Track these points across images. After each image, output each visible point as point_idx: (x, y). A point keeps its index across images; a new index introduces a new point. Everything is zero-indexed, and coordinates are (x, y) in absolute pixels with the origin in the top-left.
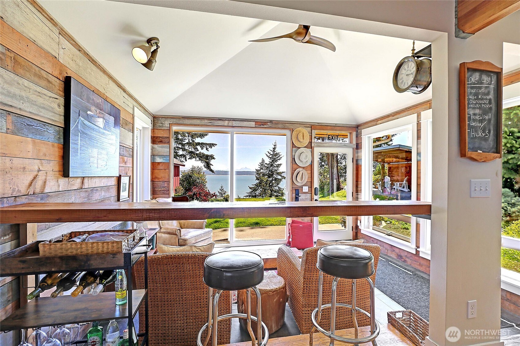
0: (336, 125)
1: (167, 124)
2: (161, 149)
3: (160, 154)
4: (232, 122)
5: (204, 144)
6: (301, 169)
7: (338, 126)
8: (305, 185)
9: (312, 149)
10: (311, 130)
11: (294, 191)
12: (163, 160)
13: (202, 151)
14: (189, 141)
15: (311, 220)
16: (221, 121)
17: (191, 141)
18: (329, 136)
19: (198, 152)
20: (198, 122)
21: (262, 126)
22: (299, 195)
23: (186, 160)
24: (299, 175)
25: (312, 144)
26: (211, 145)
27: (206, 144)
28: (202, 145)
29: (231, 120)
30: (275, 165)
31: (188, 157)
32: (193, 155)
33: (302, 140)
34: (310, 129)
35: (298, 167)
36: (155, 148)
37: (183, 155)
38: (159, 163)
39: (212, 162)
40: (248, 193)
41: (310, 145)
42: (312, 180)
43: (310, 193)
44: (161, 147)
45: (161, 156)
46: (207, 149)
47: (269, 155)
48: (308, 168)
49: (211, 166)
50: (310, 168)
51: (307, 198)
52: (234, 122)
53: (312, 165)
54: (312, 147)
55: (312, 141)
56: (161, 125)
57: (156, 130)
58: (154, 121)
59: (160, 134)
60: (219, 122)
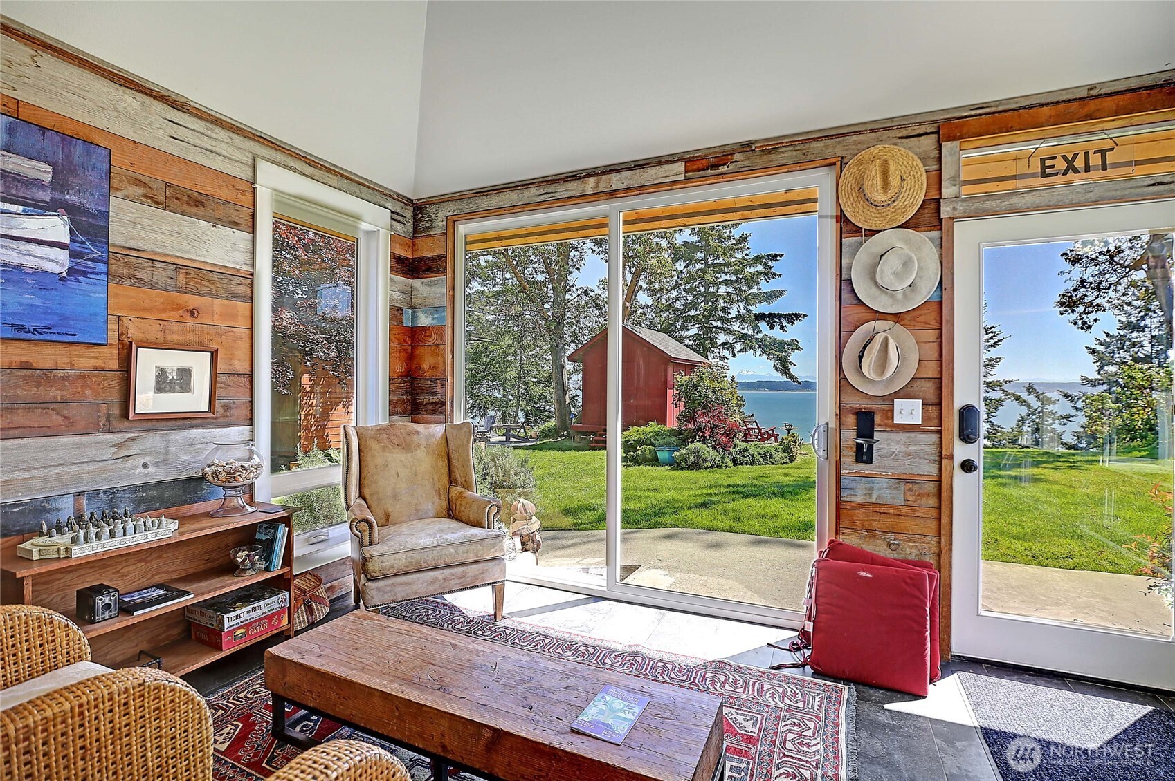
0: (1094, 92)
1: (441, 219)
2: (428, 288)
3: (428, 302)
4: (608, 176)
5: (775, 315)
6: (881, 325)
7: (1103, 91)
8: (905, 393)
9: (941, 229)
10: (935, 145)
11: (851, 420)
12: (434, 319)
13: (770, 333)
14: (739, 312)
15: (939, 555)
16: (575, 183)
17: (743, 311)
18: (1048, 163)
19: (760, 336)
20: (512, 198)
21: (710, 172)
22: (872, 437)
23: (734, 355)
24: (871, 349)
25: (942, 209)
26: (792, 318)
27: (780, 316)
28: (771, 318)
29: (603, 173)
31: (738, 347)
32: (748, 342)
33: (879, 196)
34: (929, 143)
35: (870, 316)
36: (416, 289)
37: (726, 343)
38: (425, 329)
39: (794, 357)
41: (928, 216)
42: (941, 372)
43: (932, 432)
44: (430, 285)
45: (427, 309)
46: (782, 327)
48: (922, 319)
49: (790, 367)
50: (931, 316)
51: (916, 451)
52: (614, 177)
53: (941, 303)
54: (941, 221)
55: (940, 194)
56: (428, 224)
57: (418, 241)
58: (415, 215)
59: (428, 250)
60: (569, 186)
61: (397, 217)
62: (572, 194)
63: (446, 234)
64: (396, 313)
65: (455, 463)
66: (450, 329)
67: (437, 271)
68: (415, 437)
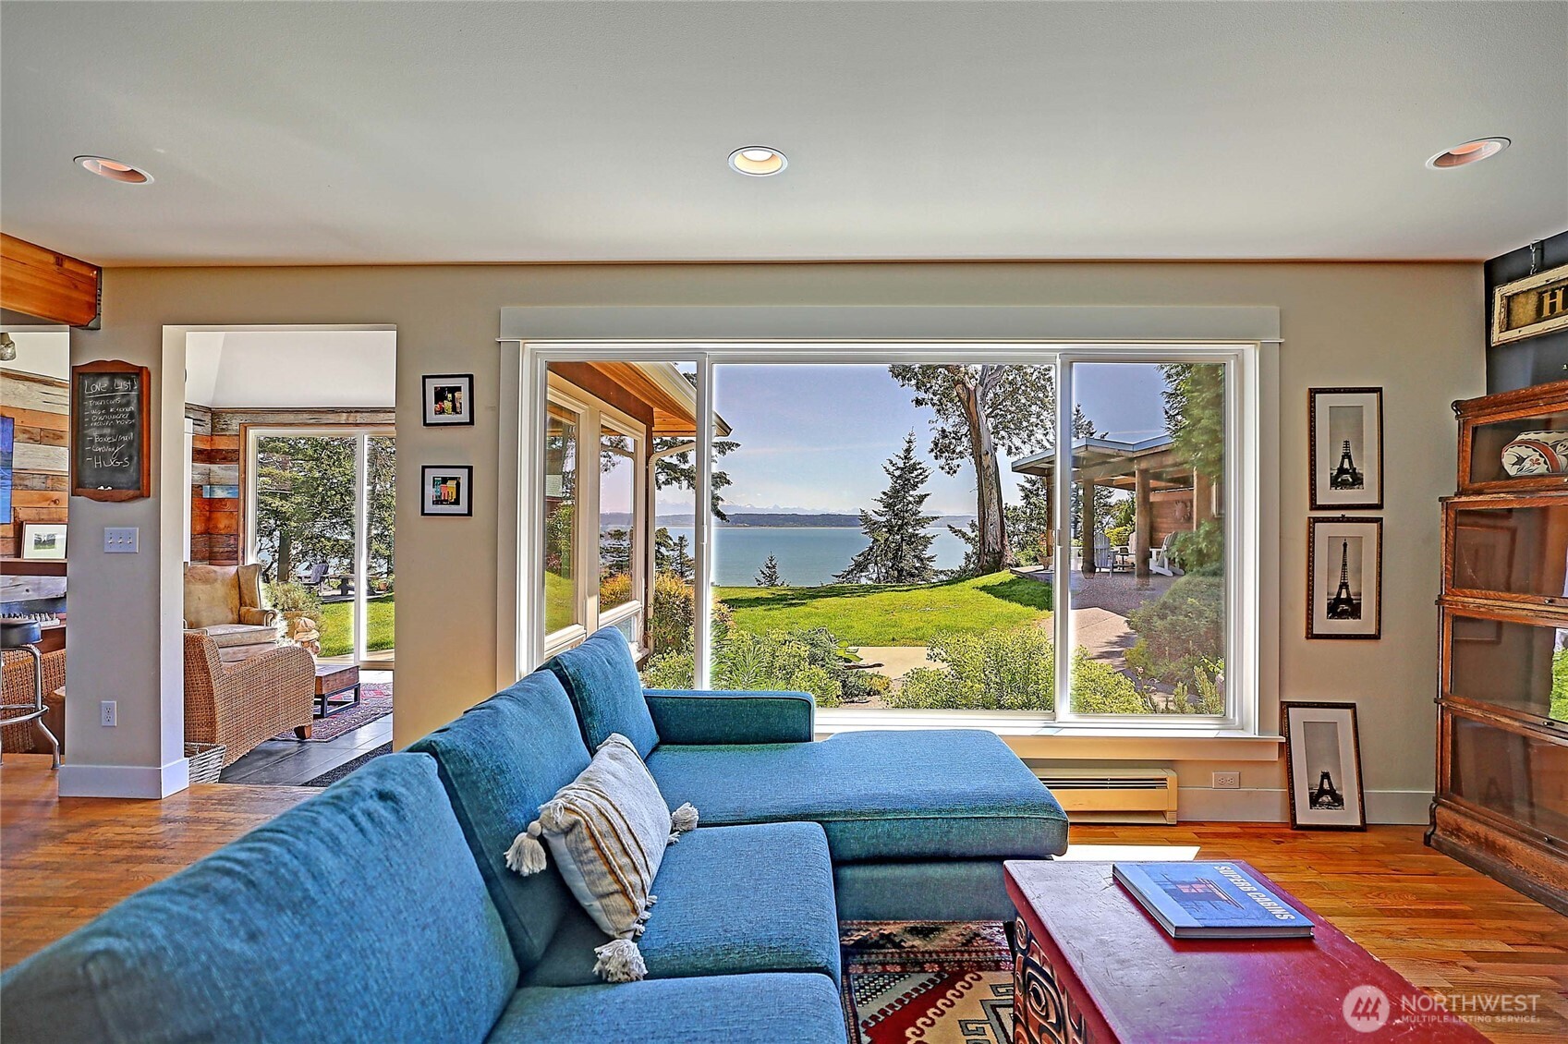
1: (235, 425)
2: (224, 472)
3: (223, 481)
4: (355, 414)
12: (228, 494)
16: (333, 415)
20: (290, 418)
26: (724, 447)
30: (911, 499)
32: (671, 473)
36: (213, 471)
38: (221, 500)
40: (837, 577)
44: (225, 469)
45: (221, 485)
46: (711, 457)
47: (891, 469)
49: (717, 503)
56: (224, 427)
57: (214, 437)
58: (212, 420)
59: (223, 444)
60: (330, 416)
61: (198, 422)
62: (331, 422)
63: (239, 435)
64: (197, 489)
65: (245, 591)
66: (242, 503)
67: (232, 461)
68: (212, 575)
